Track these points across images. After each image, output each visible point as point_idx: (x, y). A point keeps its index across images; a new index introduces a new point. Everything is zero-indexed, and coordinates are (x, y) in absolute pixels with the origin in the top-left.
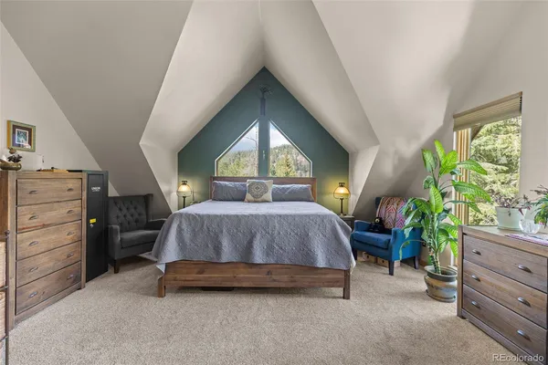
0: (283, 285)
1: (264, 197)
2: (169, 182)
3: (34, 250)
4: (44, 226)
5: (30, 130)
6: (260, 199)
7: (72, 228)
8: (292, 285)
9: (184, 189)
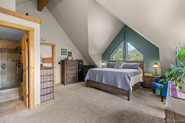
0: (110, 91)
1: (119, 67)
2: (99, 62)
3: (69, 73)
4: (70, 70)
5: (71, 53)
6: (118, 68)
7: (75, 70)
8: (112, 92)
9: (103, 64)
